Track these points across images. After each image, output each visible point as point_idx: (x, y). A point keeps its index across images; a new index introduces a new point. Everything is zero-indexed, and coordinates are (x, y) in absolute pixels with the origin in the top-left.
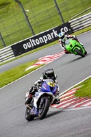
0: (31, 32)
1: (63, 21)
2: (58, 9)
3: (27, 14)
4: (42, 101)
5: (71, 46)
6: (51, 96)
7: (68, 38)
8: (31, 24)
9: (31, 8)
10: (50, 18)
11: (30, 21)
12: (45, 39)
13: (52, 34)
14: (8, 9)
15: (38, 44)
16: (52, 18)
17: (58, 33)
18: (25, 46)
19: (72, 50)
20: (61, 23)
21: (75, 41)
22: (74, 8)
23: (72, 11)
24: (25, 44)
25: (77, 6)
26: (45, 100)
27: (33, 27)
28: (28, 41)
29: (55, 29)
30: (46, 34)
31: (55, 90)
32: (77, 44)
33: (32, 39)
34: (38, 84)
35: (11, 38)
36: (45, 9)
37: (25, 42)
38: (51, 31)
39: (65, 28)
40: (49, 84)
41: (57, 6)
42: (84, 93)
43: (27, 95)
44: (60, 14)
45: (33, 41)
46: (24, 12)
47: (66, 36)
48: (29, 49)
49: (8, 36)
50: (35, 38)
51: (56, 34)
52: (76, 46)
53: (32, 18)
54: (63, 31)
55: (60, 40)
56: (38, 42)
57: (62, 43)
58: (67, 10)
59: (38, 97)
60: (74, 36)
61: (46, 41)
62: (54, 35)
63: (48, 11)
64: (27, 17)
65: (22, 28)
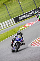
1: (36, 7)
2: (34, 2)
9: (22, 2)
12: (29, 15)
13: (31, 13)
14: (12, 2)
15: (25, 17)
16: (32, 6)
17: (34, 12)
18: (20, 18)
24: (19, 18)
26: (17, 44)
27: (23, 10)
28: (21, 16)
29: (33, 11)
30: (29, 13)
33: (23, 15)
35: (14, 15)
36: (29, 2)
37: (20, 17)
38: (31, 12)
44: (35, 4)
45: (23, 16)
46: (19, 3)
47: (38, 13)
48: (21, 20)
51: (33, 13)
53: (23, 6)
55: (36, 15)
56: (25, 16)
58: (38, 2)
62: (32, 13)
64: (21, 5)
65: (18, 10)
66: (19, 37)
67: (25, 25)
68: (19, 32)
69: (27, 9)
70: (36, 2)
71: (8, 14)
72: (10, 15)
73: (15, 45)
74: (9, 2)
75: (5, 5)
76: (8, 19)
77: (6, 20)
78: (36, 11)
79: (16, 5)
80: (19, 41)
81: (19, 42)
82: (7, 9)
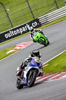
0: (11, 25)
1: (34, 17)
2: (30, 9)
5: (37, 37)
6: (38, 70)
7: (36, 31)
9: (10, 8)
10: (25, 15)
11: (10, 17)
13: (26, 27)
15: (16, 34)
18: (6, 36)
19: (38, 40)
20: (32, 19)
21: (40, 34)
23: (40, 10)
24: (6, 35)
25: (43, 7)
26: (33, 72)
27: (12, 22)
28: (8, 32)
29: (28, 24)
30: (21, 27)
32: (42, 36)
33: (11, 30)
34: (28, 61)
36: (21, 9)
37: (6, 33)
38: (25, 25)
40: (36, 60)
41: (29, 7)
42: (49, 70)
44: (32, 12)
45: (12, 32)
46: (6, 11)
48: (9, 38)
50: (13, 30)
52: (41, 37)
53: (11, 15)
54: (34, 25)
55: (30, 32)
58: (37, 10)
59: (28, 70)
60: (41, 30)
61: (21, 32)
62: (27, 28)
63: (23, 10)
64: (8, 14)
65: (4, 22)
67: (15, 47)
68: (36, 52)
70: (32, 9)
78: (33, 24)
80: (37, 67)
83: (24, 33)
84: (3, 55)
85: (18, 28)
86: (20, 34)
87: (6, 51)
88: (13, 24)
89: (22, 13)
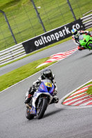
0: (42, 29)
1: (75, 17)
3: (38, 11)
4: (40, 101)
5: (85, 41)
6: (49, 96)
7: (81, 34)
8: (43, 21)
9: (42, 5)
12: (57, 36)
13: (64, 31)
14: (20, 6)
15: (50, 41)
16: (64, 16)
17: (70, 30)
19: (86, 45)
20: (73, 20)
21: (88, 36)
22: (86, 4)
24: (36, 42)
26: (42, 100)
27: (44, 24)
28: (39, 38)
29: (67, 26)
30: (57, 31)
31: (52, 90)
33: (43, 36)
35: (23, 35)
36: (57, 6)
37: (37, 39)
38: (63, 28)
39: (77, 24)
40: (46, 84)
43: (27, 95)
44: (72, 10)
45: (45, 38)
46: (36, 9)
47: (79, 32)
49: (19, 33)
50: (46, 35)
51: (68, 32)
52: (90, 41)
53: (43, 14)
54: (75, 28)
55: (73, 36)
56: (49, 39)
57: (76, 39)
58: (79, 7)
59: (36, 97)
61: (57, 38)
62: (65, 32)
63: (59, 7)
64: (39, 14)
65: (33, 25)
66: (46, 82)
67: (49, 58)
69: (52, 22)
70: (73, 6)
71: (10, 33)
72: (13, 35)
73: (36, 103)
74: (12, 7)
75: (3, 12)
76: (9, 45)
77: (5, 47)
78: (74, 26)
79: (29, 14)
81: (46, 95)
82: (7, 21)
83: (61, 39)
84: (33, 70)
85: (53, 32)
86: (55, 41)
87: (36, 64)
88: (45, 27)
89: (59, 11)
